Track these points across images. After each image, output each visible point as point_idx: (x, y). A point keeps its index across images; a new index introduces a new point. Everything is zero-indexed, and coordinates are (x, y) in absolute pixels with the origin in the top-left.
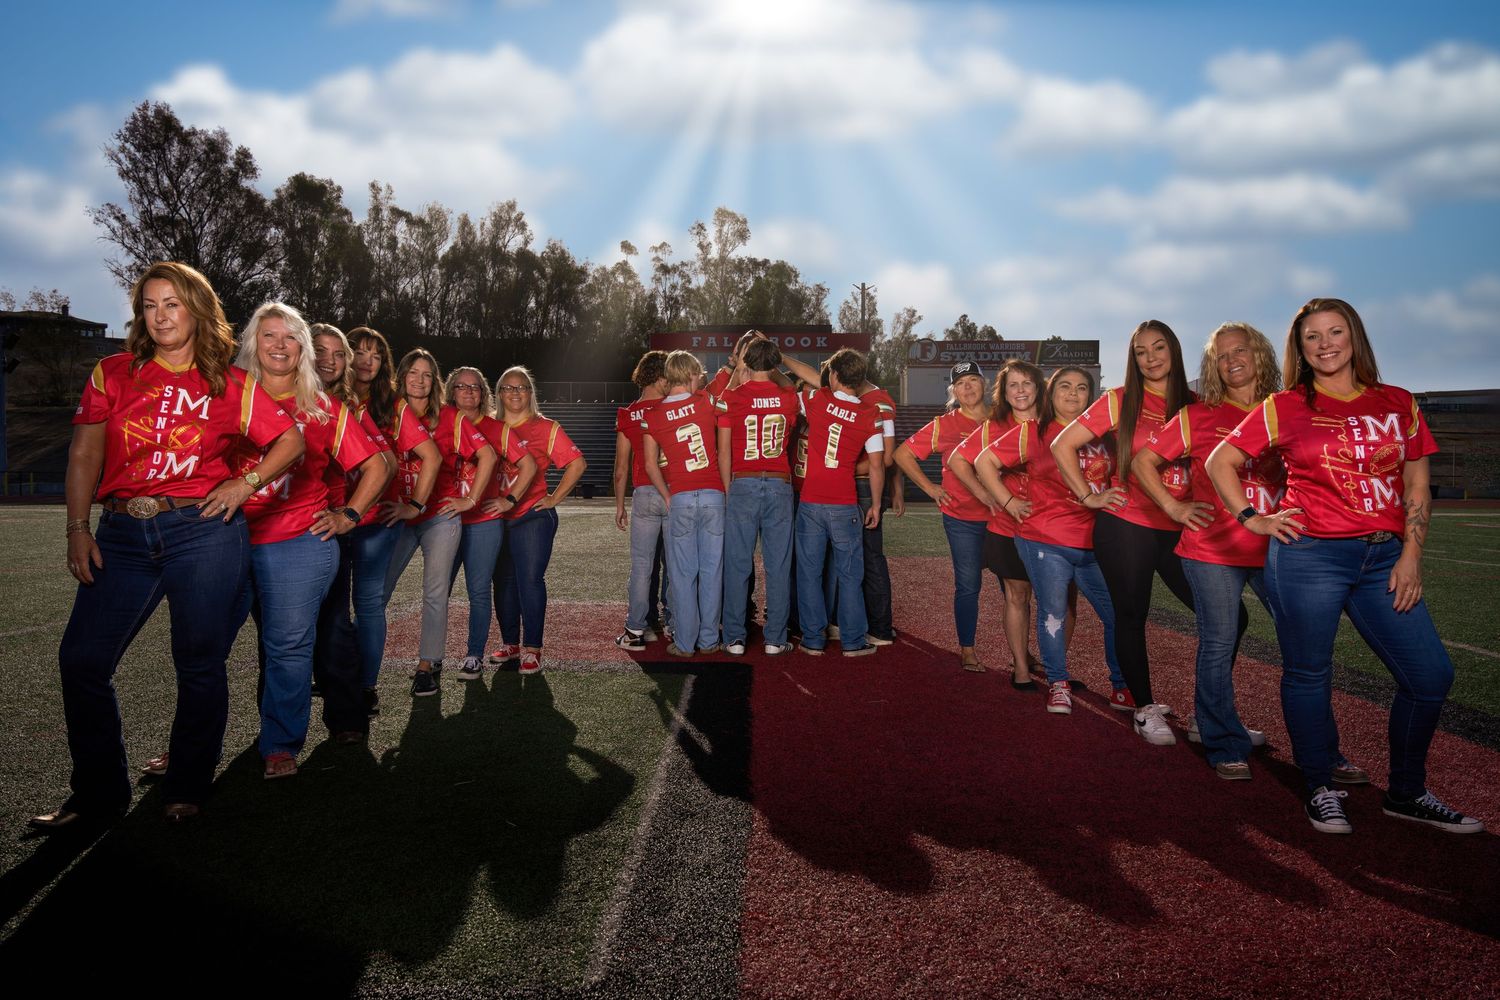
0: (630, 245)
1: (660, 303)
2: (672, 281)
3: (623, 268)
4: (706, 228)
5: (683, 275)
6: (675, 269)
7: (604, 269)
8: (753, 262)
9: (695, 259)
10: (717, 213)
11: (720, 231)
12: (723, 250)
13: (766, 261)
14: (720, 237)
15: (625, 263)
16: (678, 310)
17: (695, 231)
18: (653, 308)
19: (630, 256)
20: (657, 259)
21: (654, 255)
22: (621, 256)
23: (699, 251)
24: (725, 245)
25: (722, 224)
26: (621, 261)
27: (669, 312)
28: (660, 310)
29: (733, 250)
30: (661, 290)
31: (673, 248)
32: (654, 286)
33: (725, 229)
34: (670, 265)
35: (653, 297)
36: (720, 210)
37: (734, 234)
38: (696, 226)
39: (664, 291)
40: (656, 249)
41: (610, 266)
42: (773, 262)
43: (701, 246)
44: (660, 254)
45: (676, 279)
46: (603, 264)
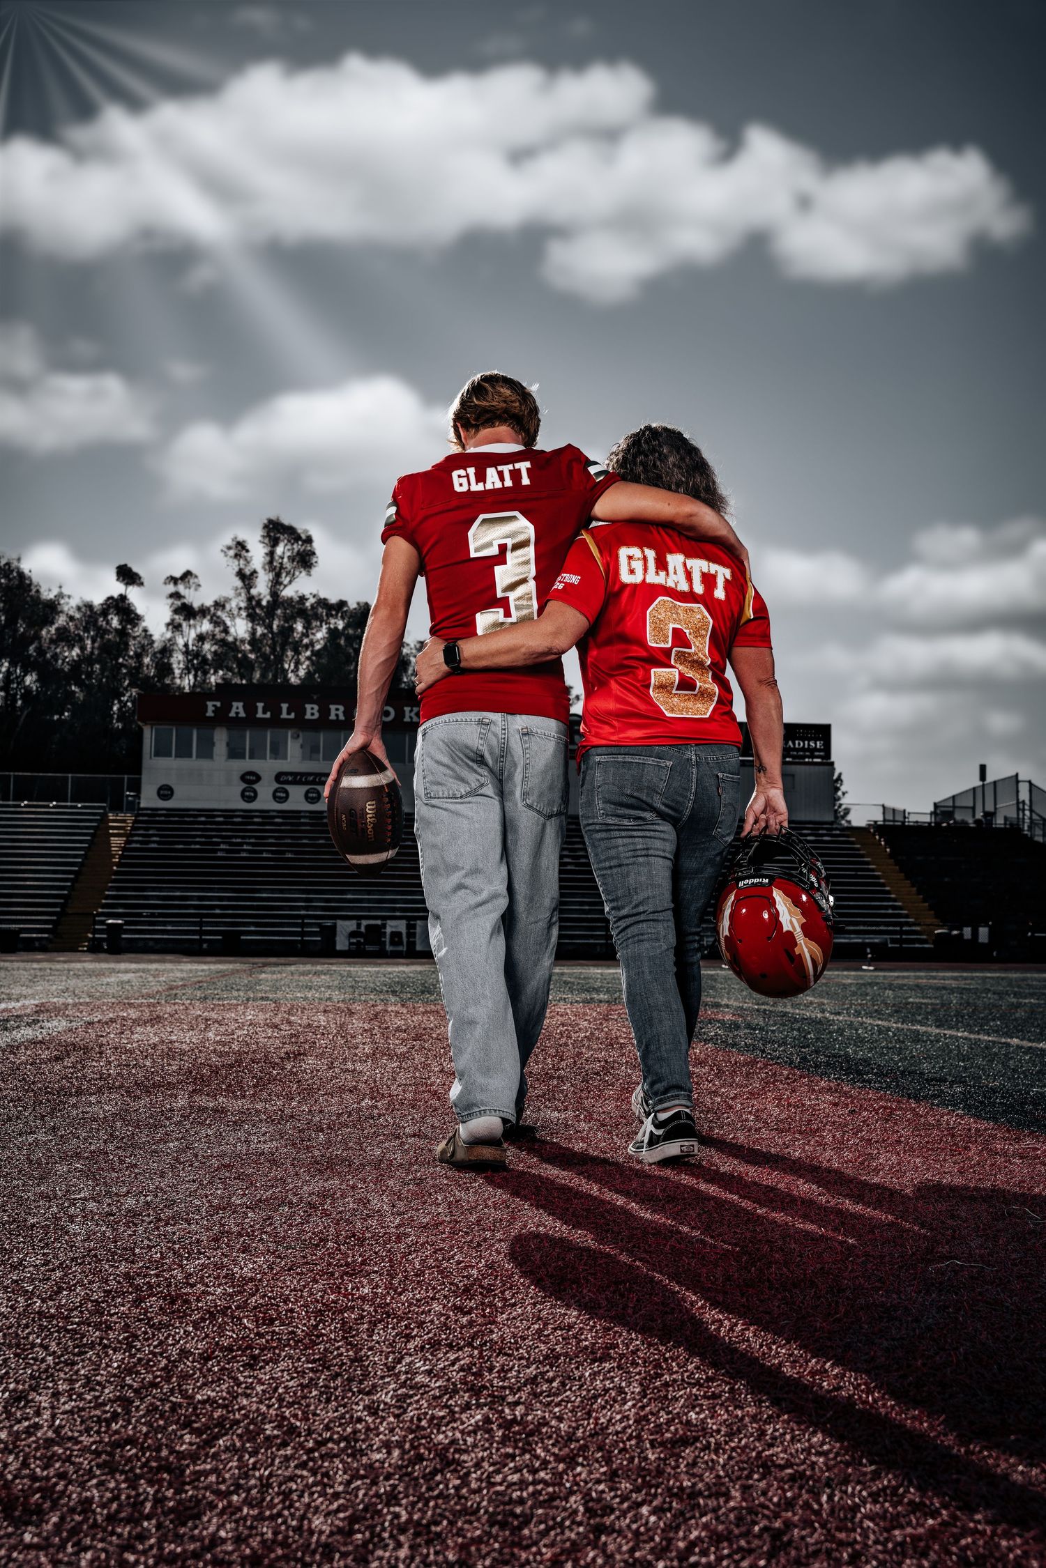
0: (130, 570)
1: (177, 661)
2: (199, 630)
3: (120, 605)
4: (249, 547)
5: (217, 622)
6: (203, 612)
7: (89, 606)
8: (323, 603)
9: (231, 594)
10: (266, 527)
11: (271, 554)
12: (276, 583)
13: (342, 604)
14: (271, 562)
15: (123, 598)
16: (205, 673)
17: (232, 553)
18: (165, 669)
19: (130, 588)
20: (176, 595)
21: (171, 588)
22: (117, 588)
23: (239, 583)
24: (278, 575)
25: (274, 543)
26: (116, 596)
27: (191, 677)
28: (177, 672)
29: (290, 582)
30: (181, 642)
31: (201, 580)
32: (169, 635)
33: (279, 550)
34: (196, 605)
35: (167, 650)
36: (270, 521)
37: (292, 559)
38: (232, 544)
39: (186, 645)
40: (174, 580)
41: (98, 600)
42: (352, 605)
43: (241, 574)
44: (181, 588)
45: (206, 626)
46: (88, 598)
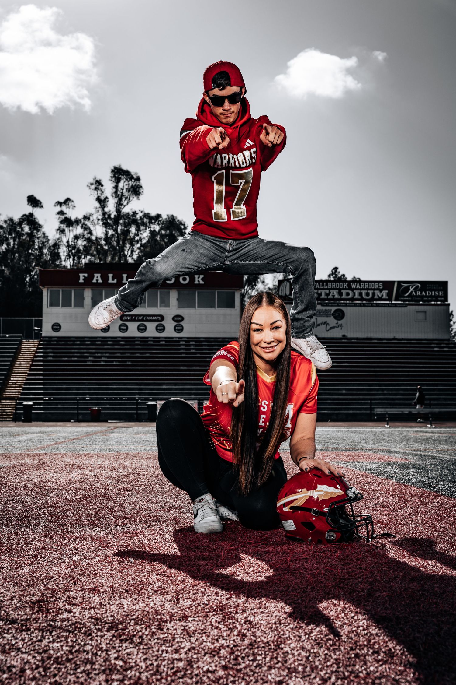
0: (35, 198)
1: (63, 251)
2: (75, 233)
3: (29, 219)
4: (103, 183)
5: (85, 228)
6: (77, 222)
7: (11, 220)
8: (147, 216)
9: (93, 211)
10: (113, 171)
11: (116, 187)
12: (119, 204)
13: (159, 216)
14: (116, 192)
15: (31, 215)
16: (79, 258)
17: (93, 187)
18: (55, 256)
19: (35, 209)
20: (61, 213)
21: (58, 209)
22: (28, 209)
23: (97, 205)
24: (120, 200)
25: (118, 180)
26: (27, 213)
27: (71, 260)
28: (63, 257)
29: (128, 203)
30: (65, 240)
31: (76, 203)
32: (58, 236)
33: (121, 185)
34: (73, 218)
35: (56, 245)
36: (115, 168)
37: (128, 190)
38: (94, 182)
39: (68, 242)
40: (60, 204)
41: (16, 218)
42: (164, 217)
43: (99, 199)
44: (64, 208)
45: (79, 230)
46: (10, 216)
